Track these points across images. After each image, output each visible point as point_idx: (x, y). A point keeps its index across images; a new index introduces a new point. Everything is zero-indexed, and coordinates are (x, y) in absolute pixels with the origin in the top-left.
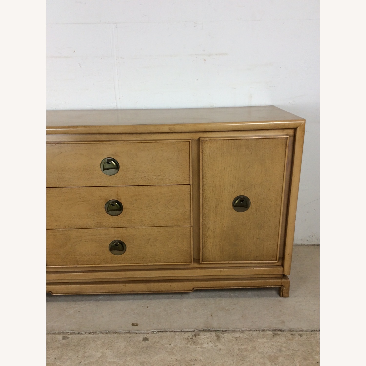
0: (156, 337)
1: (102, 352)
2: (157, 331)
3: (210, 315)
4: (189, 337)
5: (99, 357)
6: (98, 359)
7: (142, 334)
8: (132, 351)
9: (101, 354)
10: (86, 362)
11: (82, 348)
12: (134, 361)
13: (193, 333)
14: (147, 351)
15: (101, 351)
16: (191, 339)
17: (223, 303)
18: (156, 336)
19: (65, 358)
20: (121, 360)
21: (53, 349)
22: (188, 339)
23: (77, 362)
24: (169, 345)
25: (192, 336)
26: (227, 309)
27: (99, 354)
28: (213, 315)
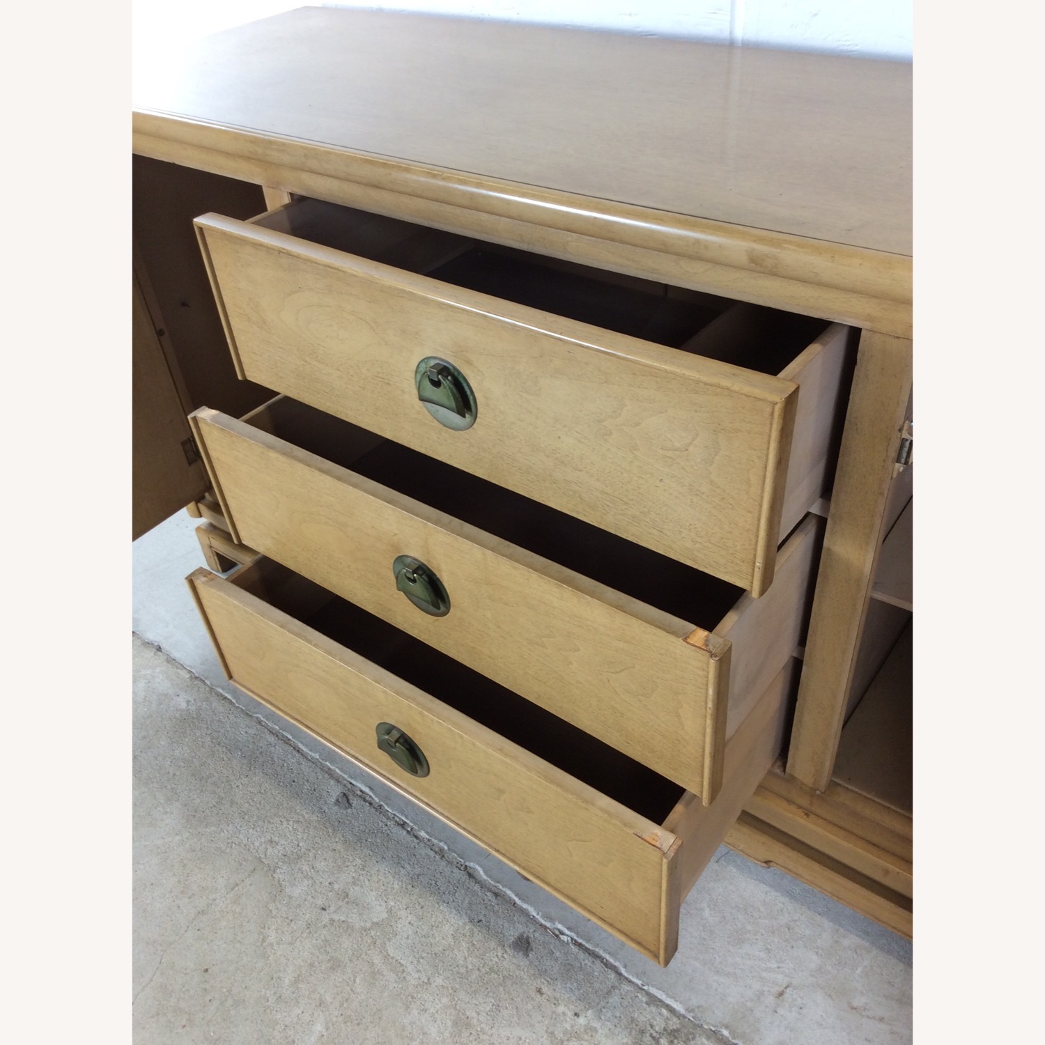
0: (556, 959)
1: (390, 911)
2: (572, 939)
3: (777, 989)
4: (652, 1026)
5: (375, 920)
6: (368, 925)
7: (523, 919)
8: (461, 962)
9: (385, 915)
10: (336, 917)
11: (359, 861)
12: (445, 1000)
13: (674, 1023)
14: (501, 989)
15: (392, 904)
16: (654, 1038)
17: (859, 970)
18: (558, 954)
19: (306, 868)
20: (418, 971)
21: (298, 822)
22: (642, 1032)
23: (320, 902)
24: (570, 1014)
25: (665, 1029)
26: (855, 1004)
27: (379, 912)
28: (786, 995)
